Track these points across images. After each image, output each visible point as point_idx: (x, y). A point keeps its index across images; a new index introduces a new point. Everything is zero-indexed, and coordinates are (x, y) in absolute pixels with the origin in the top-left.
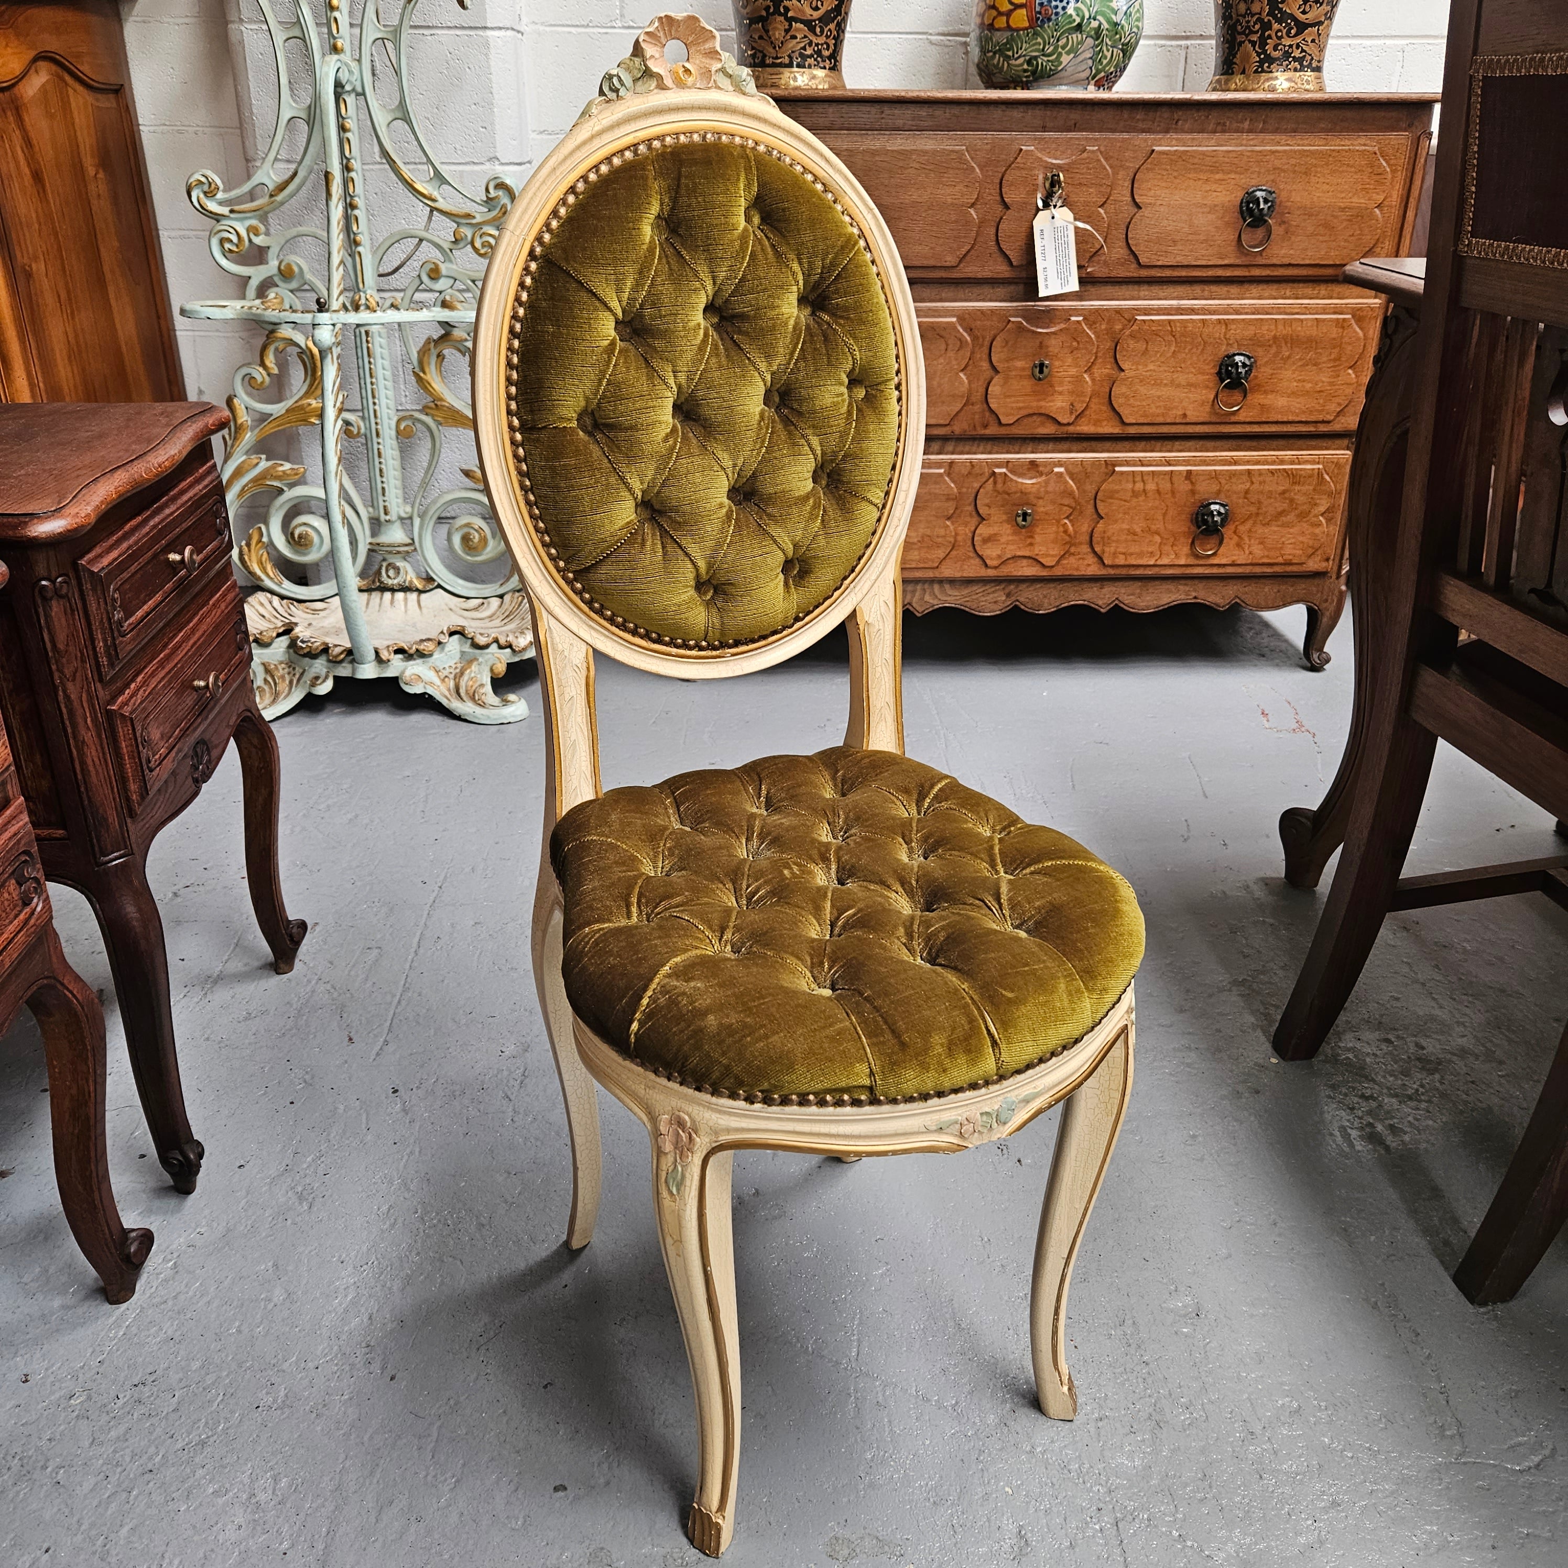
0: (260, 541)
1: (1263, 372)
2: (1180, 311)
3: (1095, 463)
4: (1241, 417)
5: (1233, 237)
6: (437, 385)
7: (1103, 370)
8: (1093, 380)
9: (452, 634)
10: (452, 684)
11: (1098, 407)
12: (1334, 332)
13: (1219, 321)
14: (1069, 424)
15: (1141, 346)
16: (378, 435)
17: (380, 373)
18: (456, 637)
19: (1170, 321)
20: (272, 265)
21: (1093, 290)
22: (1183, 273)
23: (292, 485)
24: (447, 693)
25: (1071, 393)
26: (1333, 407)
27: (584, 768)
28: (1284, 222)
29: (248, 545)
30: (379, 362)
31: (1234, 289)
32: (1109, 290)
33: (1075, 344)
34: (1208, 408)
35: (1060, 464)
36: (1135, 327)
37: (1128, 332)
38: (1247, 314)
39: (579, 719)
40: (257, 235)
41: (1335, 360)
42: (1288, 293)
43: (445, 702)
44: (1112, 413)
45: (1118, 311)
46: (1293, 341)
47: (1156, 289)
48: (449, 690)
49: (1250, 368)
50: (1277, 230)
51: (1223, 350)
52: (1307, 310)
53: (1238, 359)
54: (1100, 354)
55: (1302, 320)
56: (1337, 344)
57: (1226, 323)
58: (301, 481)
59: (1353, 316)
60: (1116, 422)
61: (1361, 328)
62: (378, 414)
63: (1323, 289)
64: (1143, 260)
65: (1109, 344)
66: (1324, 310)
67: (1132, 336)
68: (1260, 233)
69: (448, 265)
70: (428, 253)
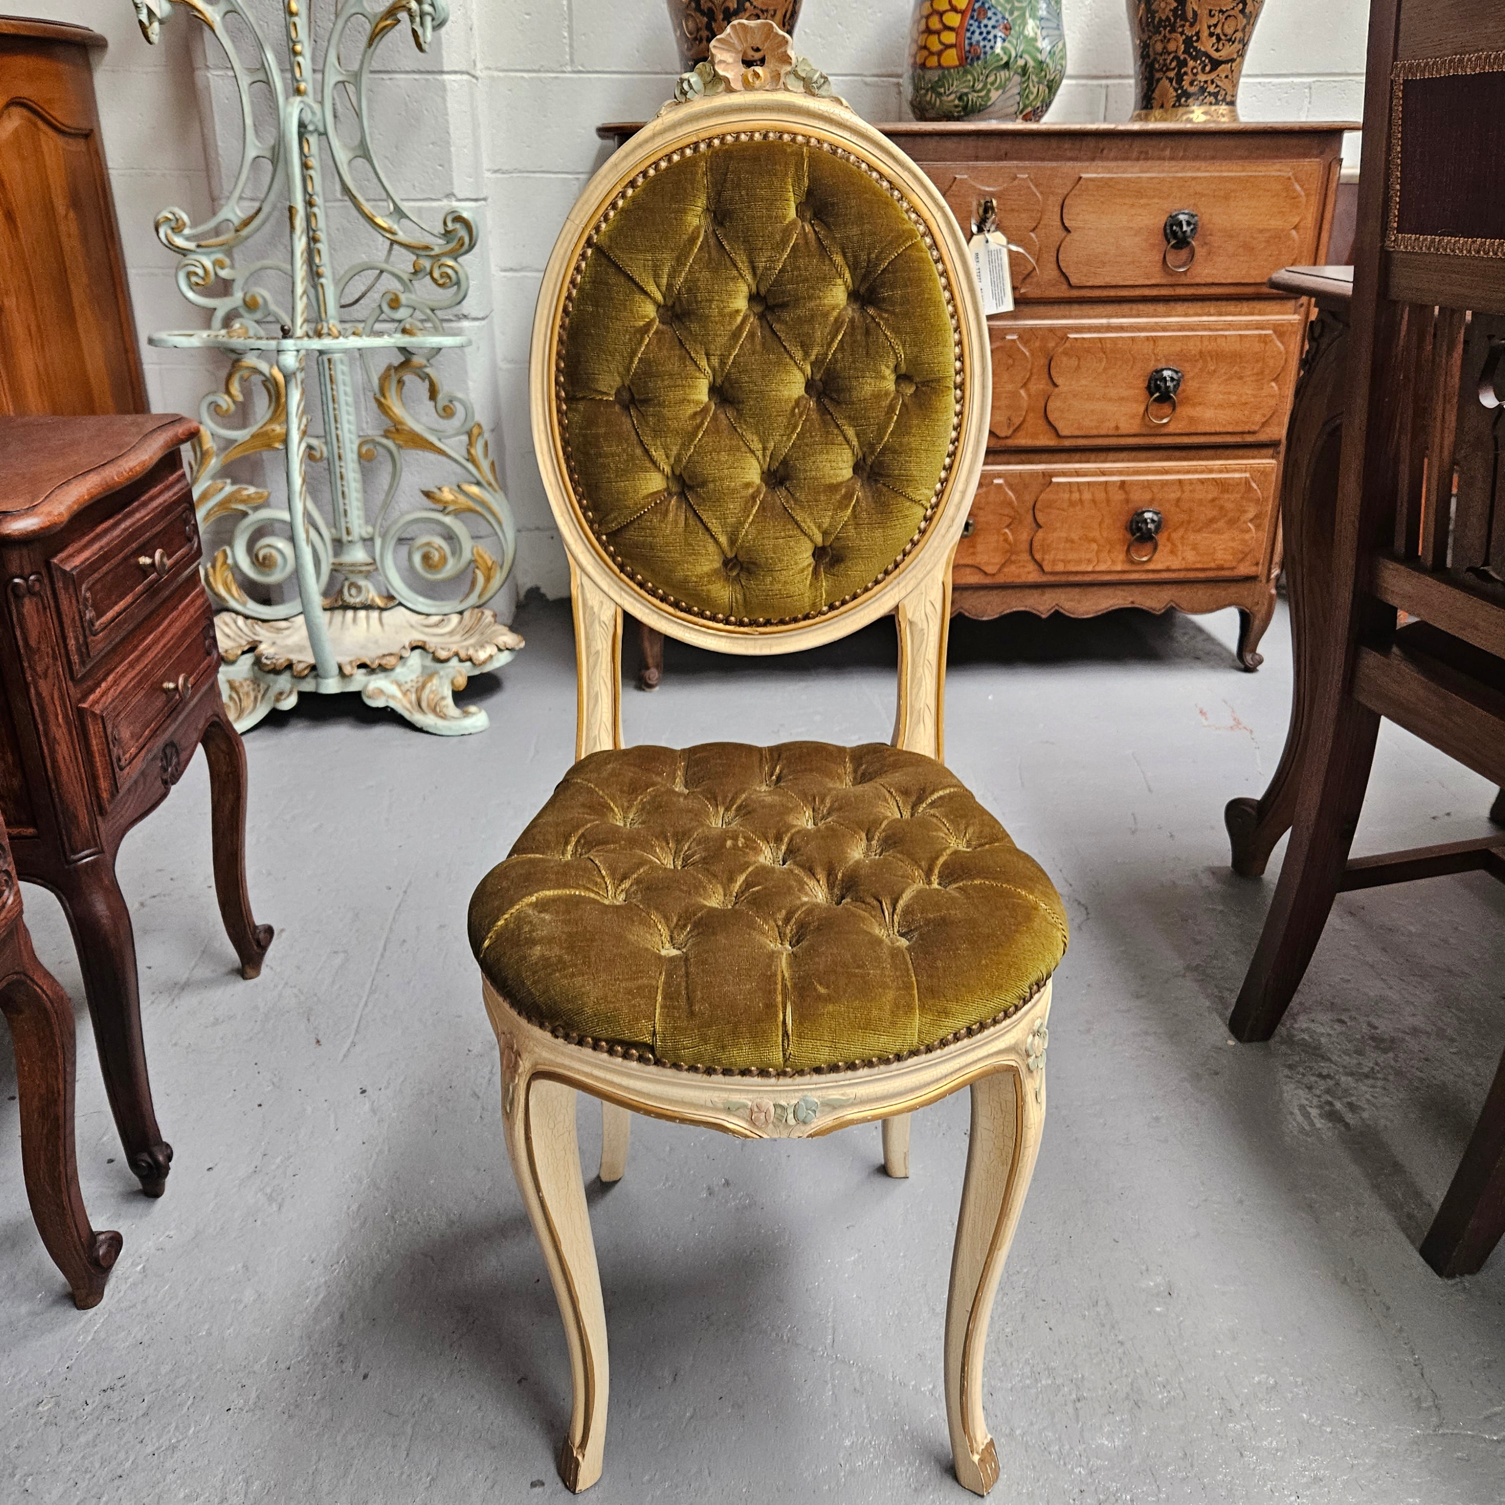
0: (225, 562)
1: (1190, 386)
2: (1109, 328)
3: (1033, 474)
4: (1171, 429)
5: (1159, 257)
6: (398, 410)
7: (1039, 385)
8: (1029, 395)
9: (413, 648)
10: (413, 697)
11: (1035, 422)
12: (1257, 347)
13: (1147, 338)
14: (1007, 438)
15: (1074, 362)
16: (340, 457)
17: (342, 398)
18: (418, 651)
19: (1100, 339)
20: (238, 296)
21: (1027, 310)
22: (1112, 293)
23: (255, 509)
24: (408, 706)
25: (1009, 407)
26: (1258, 418)
28: (1206, 244)
29: (214, 567)
30: (342, 388)
31: (1161, 308)
32: (1042, 309)
33: (1010, 361)
34: (1138, 421)
35: (999, 475)
36: (1067, 345)
37: (1060, 350)
38: (1173, 330)
40: (222, 268)
41: (1257, 374)
42: (1212, 311)
43: (407, 715)
44: (1047, 427)
45: (1052, 330)
46: (1218, 356)
47: (1086, 309)
48: (411, 703)
49: (1178, 383)
50: (1200, 252)
51: (1152, 366)
52: (1230, 326)
53: (1167, 373)
54: (1035, 371)
55: (1226, 336)
56: (1259, 358)
57: (1155, 340)
58: (265, 504)
59: (1275, 332)
60: (1053, 436)
61: (1282, 342)
62: (341, 438)
63: (1245, 306)
64: (1074, 281)
65: (1043, 361)
66: (1247, 326)
67: (1065, 353)
68: (1184, 254)
69: (407, 295)
70: (388, 284)
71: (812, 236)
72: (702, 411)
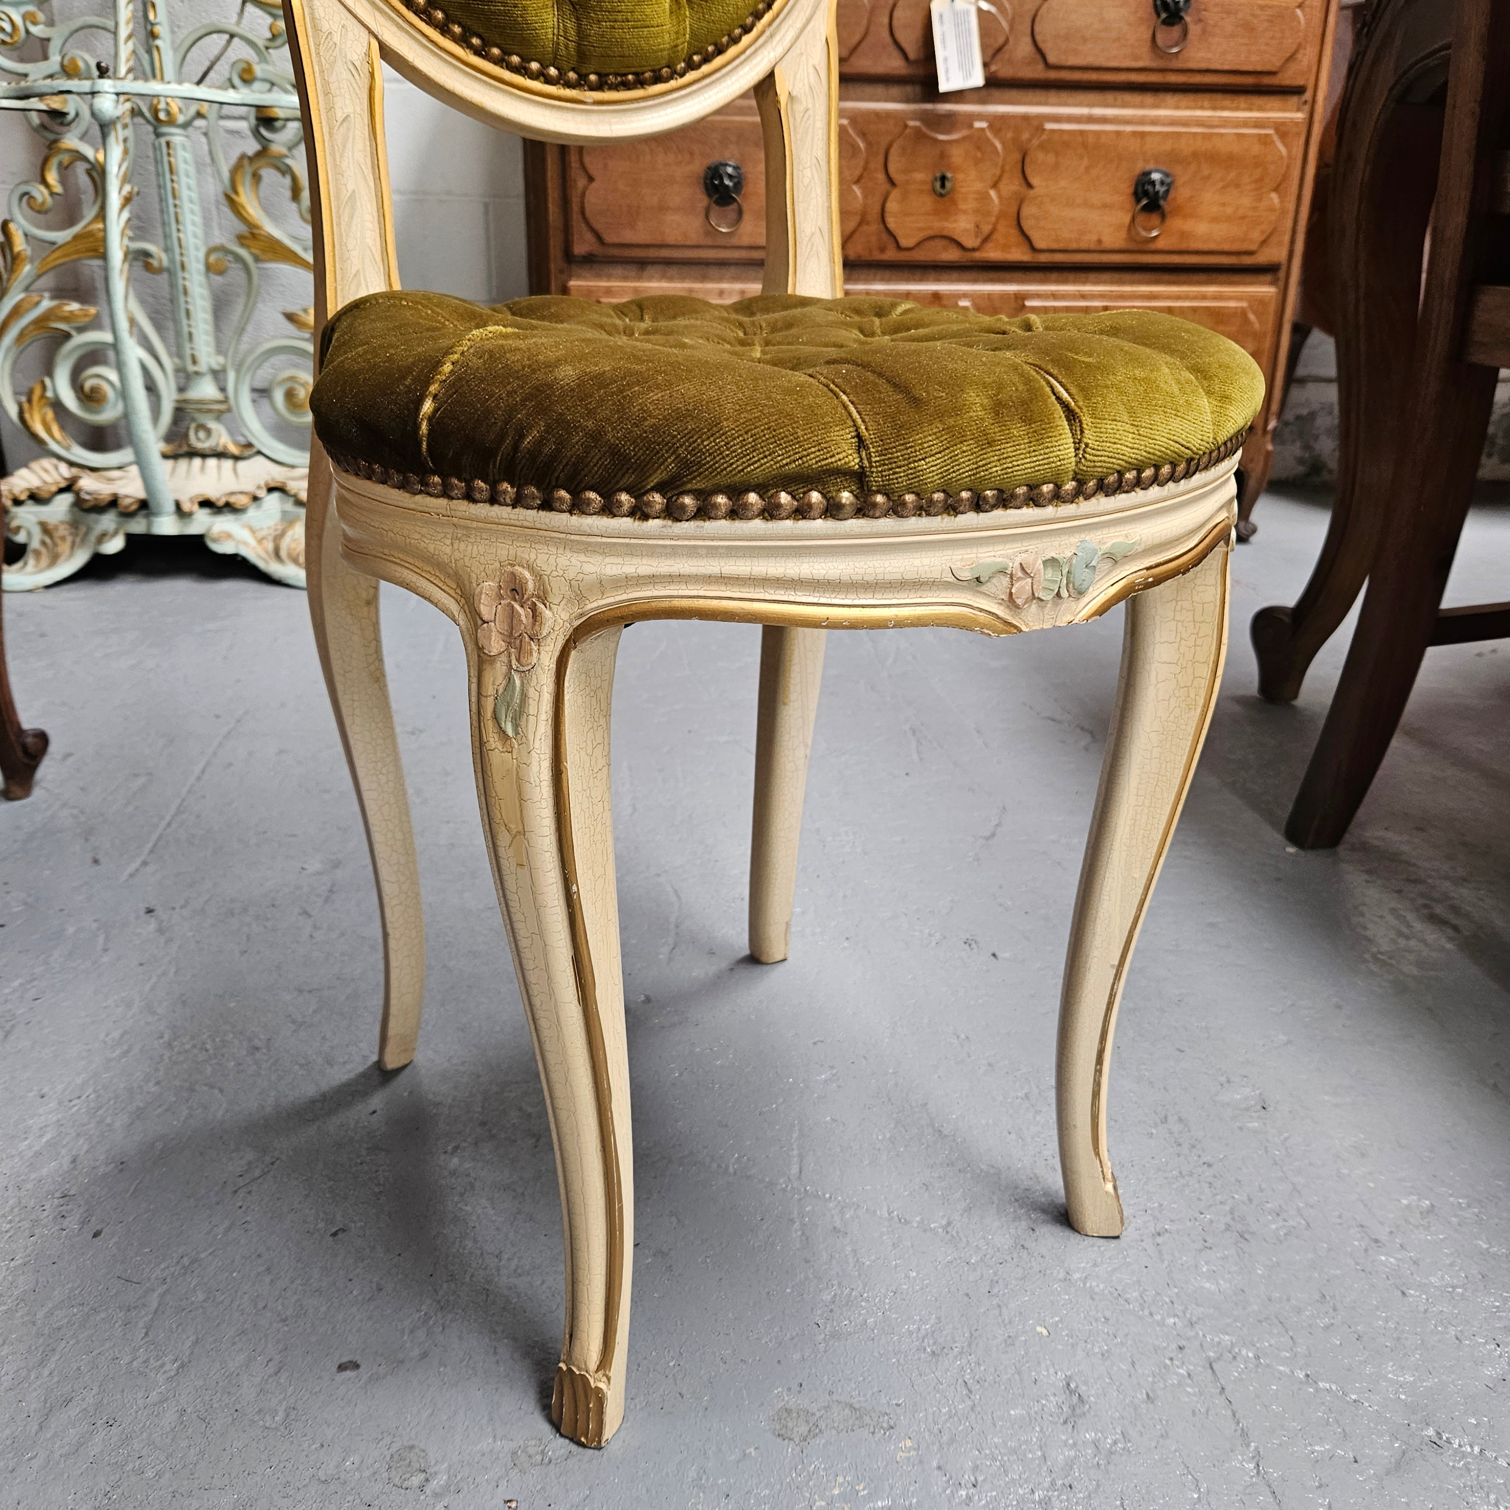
0: (43, 396)
1: (1181, 193)
2: (1091, 119)
3: (1004, 296)
4: (1161, 244)
5: (1148, 35)
6: (253, 210)
7: (1011, 186)
8: (1000, 197)
9: (271, 490)
10: (270, 546)
11: (1007, 231)
12: (1256, 149)
13: (1134, 133)
14: (974, 250)
15: (1051, 159)
16: (183, 267)
17: (185, 194)
18: (276, 495)
19: (1082, 132)
20: (55, 59)
21: (996, 93)
22: (1094, 76)
23: (81, 330)
24: (264, 555)
25: (977, 211)
26: (1256, 235)
28: (1200, 20)
29: (30, 401)
30: (184, 180)
31: (1149, 98)
32: (1014, 94)
33: (979, 155)
34: (1123, 234)
35: (965, 295)
36: (1044, 137)
37: (1035, 142)
38: (1164, 125)
40: (35, 23)
41: (1256, 181)
42: (1206, 104)
43: (261, 565)
44: (1021, 239)
45: (1026, 118)
46: (1213, 158)
47: (1064, 95)
48: (267, 552)
49: (1169, 186)
50: (1194, 30)
51: (1140, 167)
52: (1225, 123)
53: (1156, 176)
54: (1007, 168)
55: (1222, 135)
56: (1258, 163)
57: (1143, 135)
58: (95, 324)
59: (1277, 130)
60: (1026, 248)
61: (1286, 145)
62: (184, 243)
63: (1242, 100)
64: (1052, 59)
65: (1017, 156)
66: (1245, 123)
67: (1042, 147)
68: (1176, 31)
69: (264, 66)
70: (239, 51)
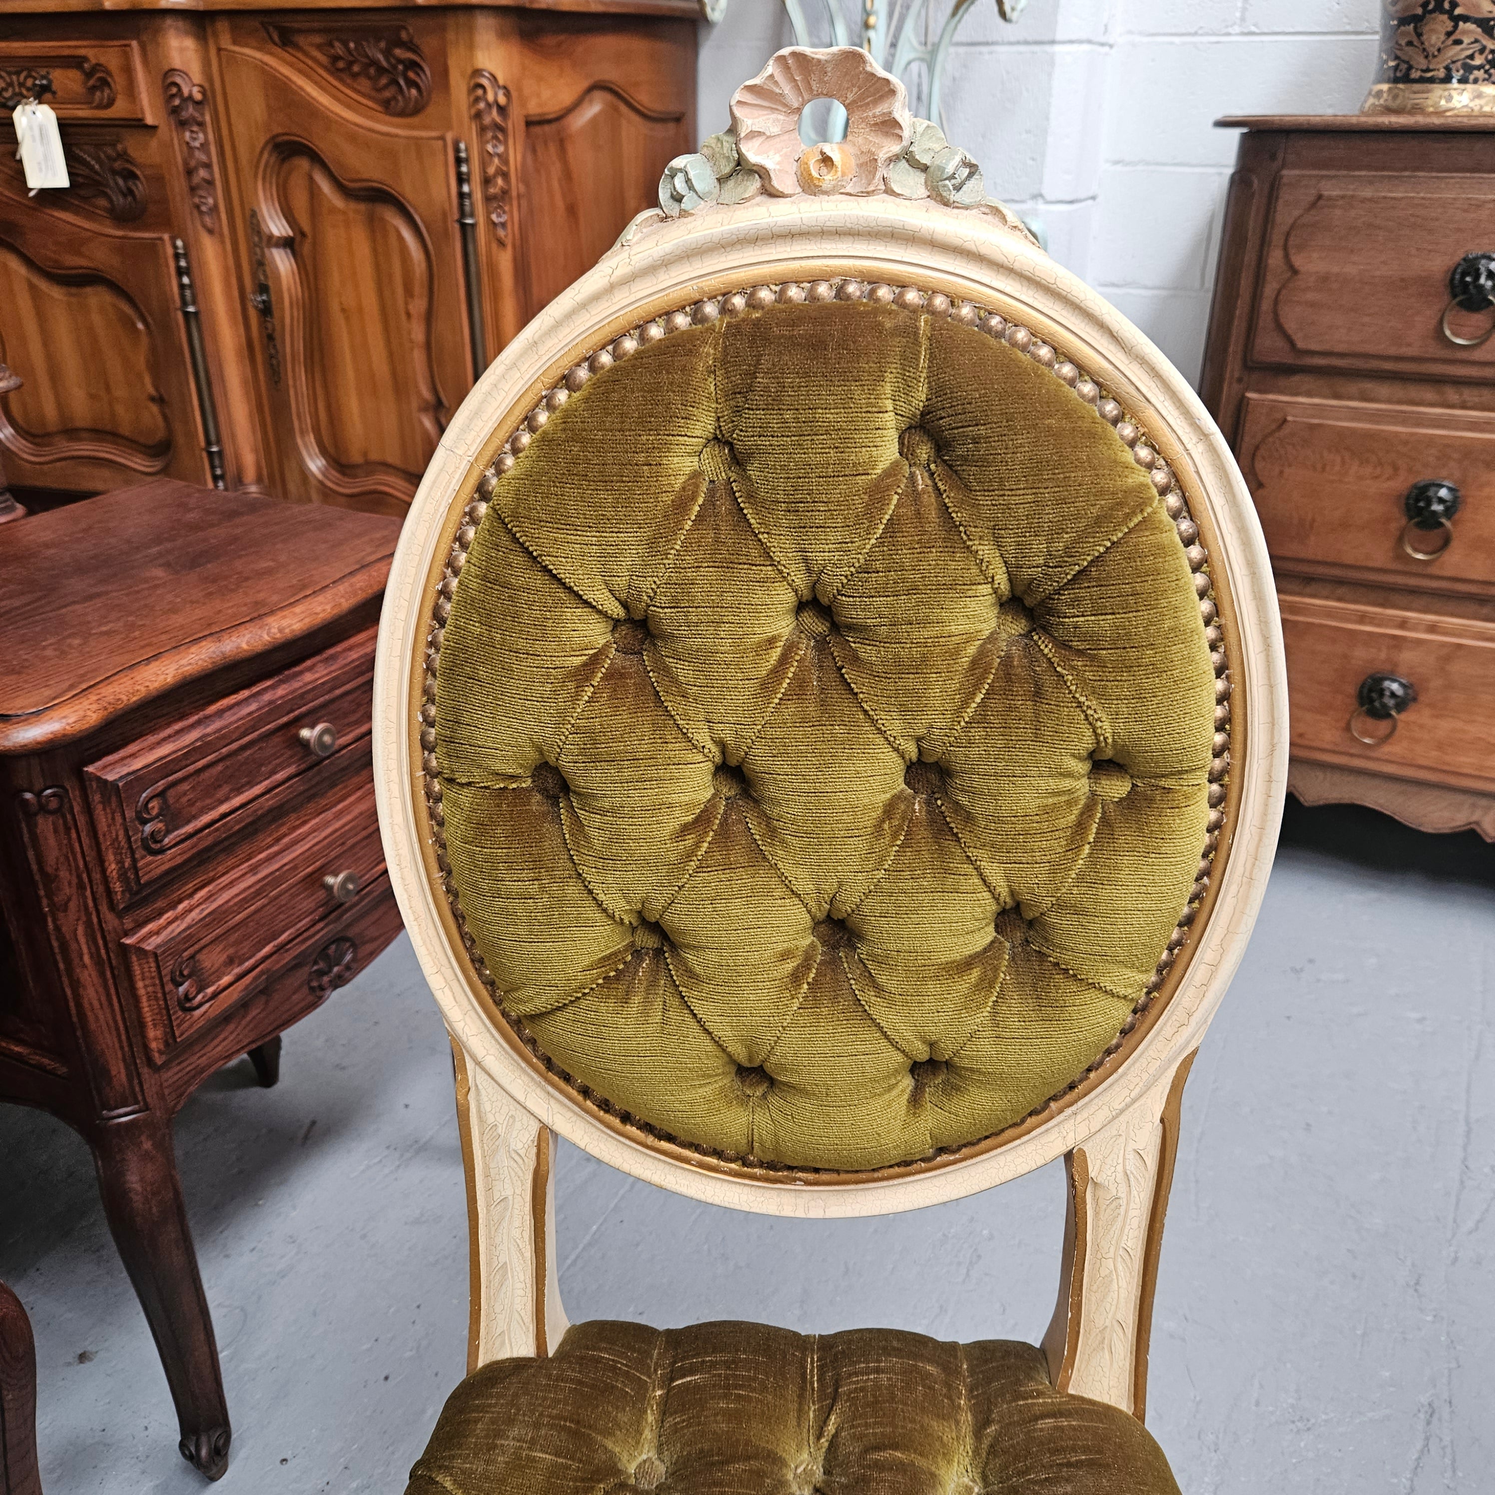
27: (519, 1307)
39: (516, 1233)
71: (930, 500)
72: (697, 820)
